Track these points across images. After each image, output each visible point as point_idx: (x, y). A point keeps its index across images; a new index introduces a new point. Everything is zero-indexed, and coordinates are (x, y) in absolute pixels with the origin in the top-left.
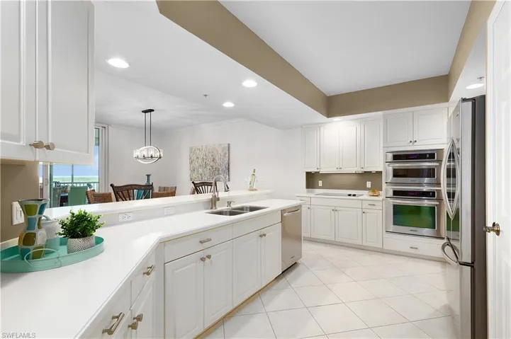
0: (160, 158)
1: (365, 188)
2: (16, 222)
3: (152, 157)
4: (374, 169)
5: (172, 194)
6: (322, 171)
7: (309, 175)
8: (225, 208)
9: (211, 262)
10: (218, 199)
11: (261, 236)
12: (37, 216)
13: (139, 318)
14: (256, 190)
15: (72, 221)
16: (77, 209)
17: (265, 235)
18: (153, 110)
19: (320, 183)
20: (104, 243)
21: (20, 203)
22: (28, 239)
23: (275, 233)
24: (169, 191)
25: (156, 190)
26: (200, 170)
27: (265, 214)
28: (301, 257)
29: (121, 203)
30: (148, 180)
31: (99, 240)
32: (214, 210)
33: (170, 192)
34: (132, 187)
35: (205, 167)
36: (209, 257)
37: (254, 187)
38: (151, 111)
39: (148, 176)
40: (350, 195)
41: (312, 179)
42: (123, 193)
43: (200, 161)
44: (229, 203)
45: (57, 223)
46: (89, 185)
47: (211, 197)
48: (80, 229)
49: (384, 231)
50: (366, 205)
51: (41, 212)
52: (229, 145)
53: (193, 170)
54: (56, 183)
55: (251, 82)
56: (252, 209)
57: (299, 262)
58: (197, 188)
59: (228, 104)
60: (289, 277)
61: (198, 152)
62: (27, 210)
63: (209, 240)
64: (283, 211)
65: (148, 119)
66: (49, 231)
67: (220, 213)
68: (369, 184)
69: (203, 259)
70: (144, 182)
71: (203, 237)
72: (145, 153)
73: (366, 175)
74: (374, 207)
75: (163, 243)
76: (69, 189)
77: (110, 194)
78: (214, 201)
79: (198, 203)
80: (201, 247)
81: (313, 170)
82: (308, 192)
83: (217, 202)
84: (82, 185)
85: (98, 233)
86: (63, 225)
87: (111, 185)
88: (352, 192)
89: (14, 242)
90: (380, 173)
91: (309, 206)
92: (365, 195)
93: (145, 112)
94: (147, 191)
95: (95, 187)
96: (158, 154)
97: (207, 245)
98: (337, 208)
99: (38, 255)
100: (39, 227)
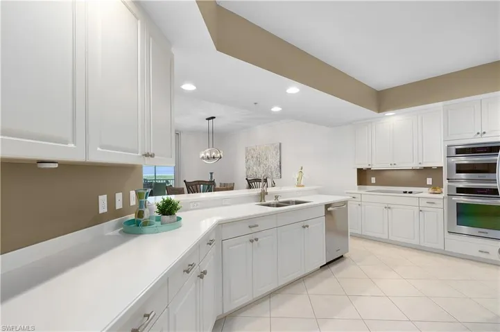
0: (221, 158)
1: (425, 185)
2: (131, 204)
3: (214, 158)
4: (434, 165)
5: (232, 189)
6: (374, 168)
7: (360, 171)
8: (272, 201)
9: (258, 244)
10: (267, 193)
11: (304, 227)
12: (144, 200)
13: (205, 273)
14: (303, 186)
15: (163, 204)
16: (166, 197)
17: (307, 226)
18: (214, 118)
19: (373, 180)
20: (182, 220)
21: (136, 191)
22: (140, 214)
23: (319, 225)
24: (228, 187)
25: (218, 186)
26: (255, 168)
27: (308, 208)
28: (348, 252)
29: (191, 194)
30: (211, 177)
31: (179, 219)
32: (263, 203)
33: (230, 187)
34: (199, 182)
35: (259, 165)
36: (256, 240)
37: (302, 184)
38: (213, 118)
39: (211, 173)
40: (405, 192)
41: (363, 176)
42: (193, 187)
43: (255, 159)
44: (276, 197)
45: (155, 205)
46: (167, 182)
47: (260, 192)
48: (168, 209)
49: (446, 232)
50: (423, 203)
51: (146, 198)
52: (280, 144)
53: (248, 169)
54: (145, 180)
55: (294, 89)
56: (297, 203)
57: (345, 255)
58: (251, 183)
59: (276, 109)
60: (334, 268)
61: (252, 151)
62: (139, 195)
63: (257, 226)
64: (327, 206)
65: (211, 125)
66: (151, 210)
67: (269, 205)
68: (429, 181)
69: (252, 241)
70: (208, 179)
71: (251, 222)
72: (208, 154)
73: (427, 171)
74: (434, 206)
75: (220, 225)
76: (153, 185)
77: (183, 189)
78: (263, 195)
79: (250, 196)
80: (250, 231)
81: (364, 166)
82: (359, 189)
83: (266, 196)
84: (162, 182)
85: (178, 214)
86: (158, 206)
87: (185, 181)
88: (408, 189)
89: (132, 216)
90: (440, 168)
91: (360, 203)
92: (426, 192)
93: (208, 119)
94: (210, 186)
95: (172, 183)
96: (219, 155)
97: (254, 229)
98: (389, 206)
99: (146, 224)
100: (146, 207)
